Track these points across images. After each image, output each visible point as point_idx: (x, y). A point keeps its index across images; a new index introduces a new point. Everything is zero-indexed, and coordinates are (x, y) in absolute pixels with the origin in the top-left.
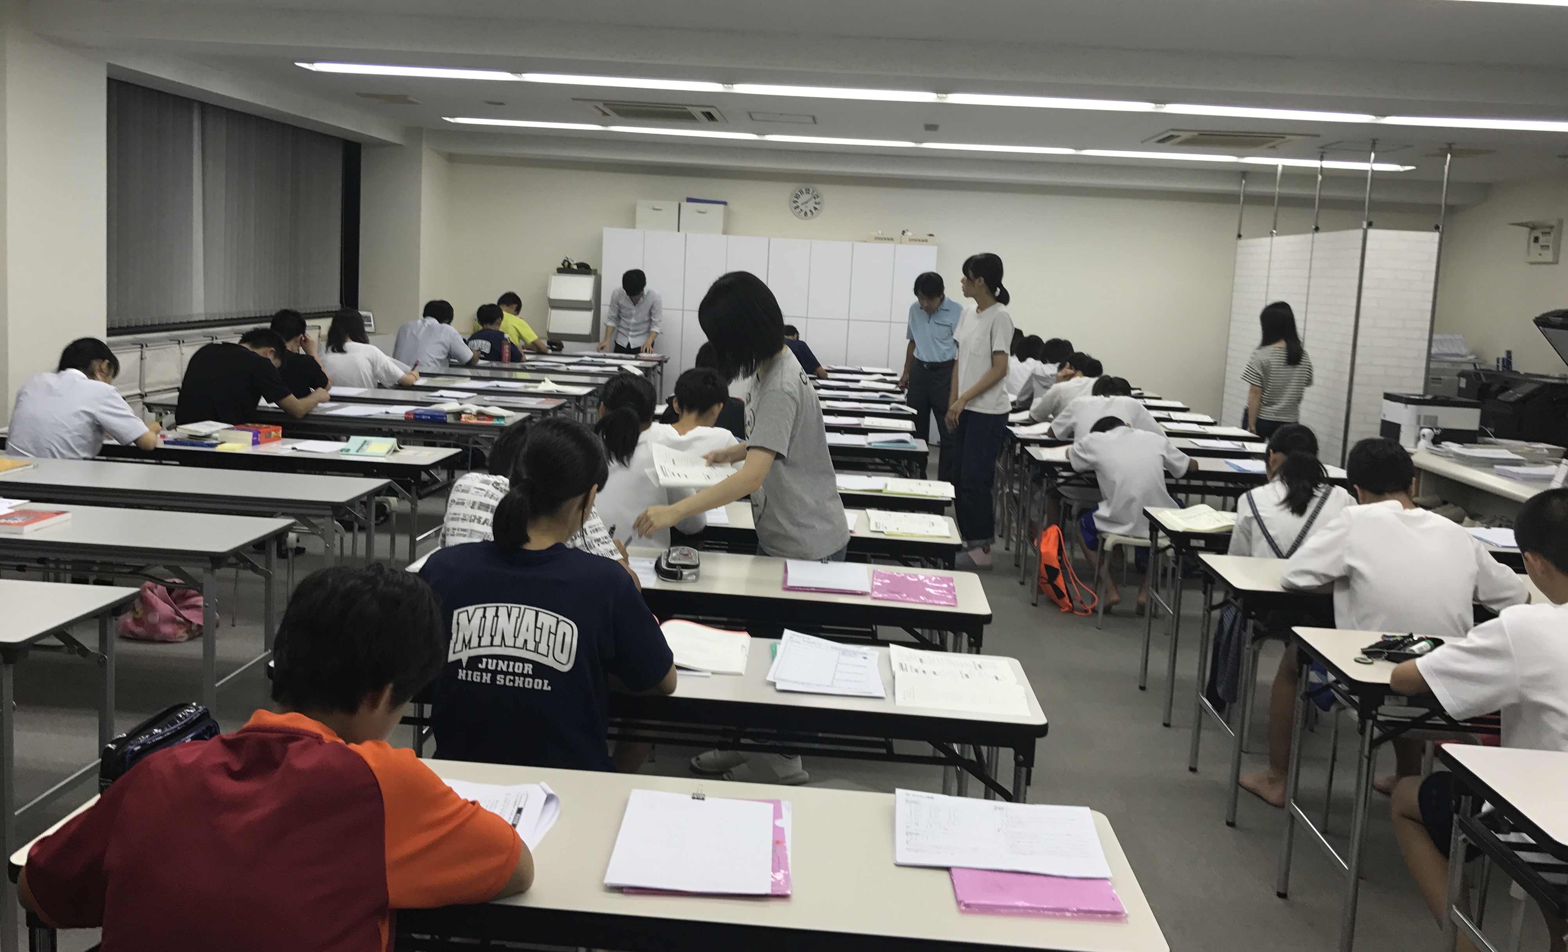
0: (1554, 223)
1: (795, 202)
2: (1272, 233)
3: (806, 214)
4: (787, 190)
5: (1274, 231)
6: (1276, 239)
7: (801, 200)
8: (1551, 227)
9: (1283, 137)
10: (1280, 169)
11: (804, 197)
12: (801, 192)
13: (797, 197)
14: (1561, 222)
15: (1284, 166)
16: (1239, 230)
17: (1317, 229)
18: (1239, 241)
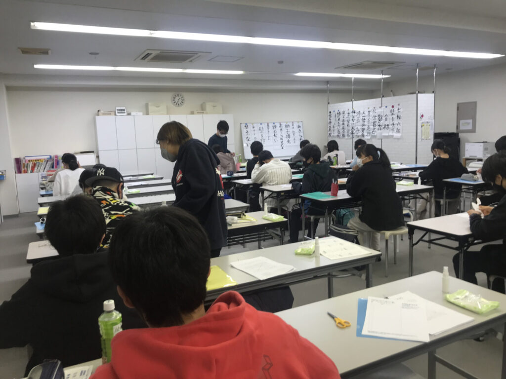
1: (174, 100)
2: (352, 100)
3: (179, 104)
4: (170, 95)
6: (354, 102)
7: (176, 100)
10: (353, 79)
11: (177, 98)
12: (176, 96)
13: (174, 98)
15: (354, 78)
16: (328, 101)
17: (383, 96)
18: (329, 105)
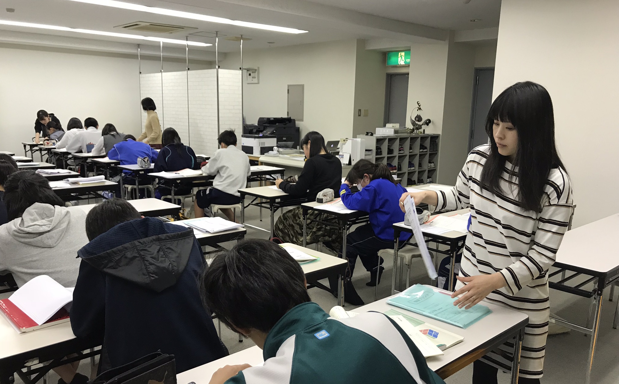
0: (257, 68)
2: (161, 71)
5: (162, 70)
6: (163, 74)
8: (256, 70)
9: (183, 28)
10: (161, 44)
14: (259, 68)
15: (164, 43)
16: (140, 70)
17: (189, 69)
18: (140, 75)
